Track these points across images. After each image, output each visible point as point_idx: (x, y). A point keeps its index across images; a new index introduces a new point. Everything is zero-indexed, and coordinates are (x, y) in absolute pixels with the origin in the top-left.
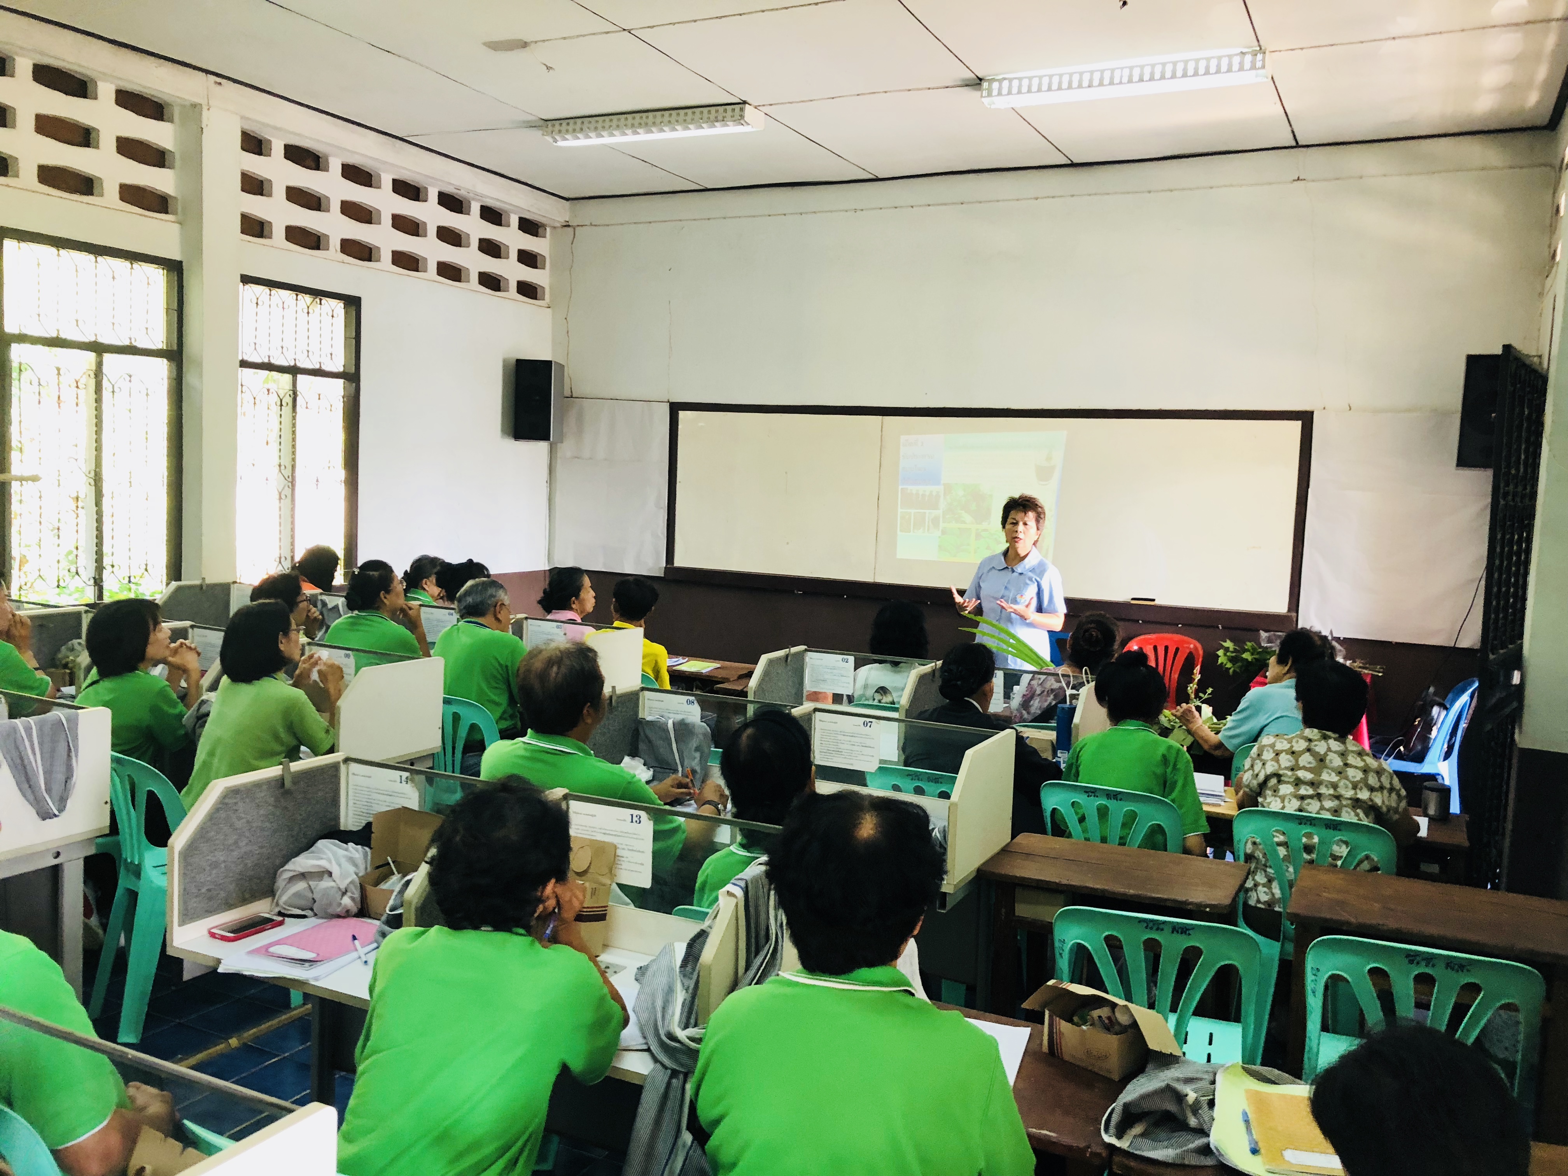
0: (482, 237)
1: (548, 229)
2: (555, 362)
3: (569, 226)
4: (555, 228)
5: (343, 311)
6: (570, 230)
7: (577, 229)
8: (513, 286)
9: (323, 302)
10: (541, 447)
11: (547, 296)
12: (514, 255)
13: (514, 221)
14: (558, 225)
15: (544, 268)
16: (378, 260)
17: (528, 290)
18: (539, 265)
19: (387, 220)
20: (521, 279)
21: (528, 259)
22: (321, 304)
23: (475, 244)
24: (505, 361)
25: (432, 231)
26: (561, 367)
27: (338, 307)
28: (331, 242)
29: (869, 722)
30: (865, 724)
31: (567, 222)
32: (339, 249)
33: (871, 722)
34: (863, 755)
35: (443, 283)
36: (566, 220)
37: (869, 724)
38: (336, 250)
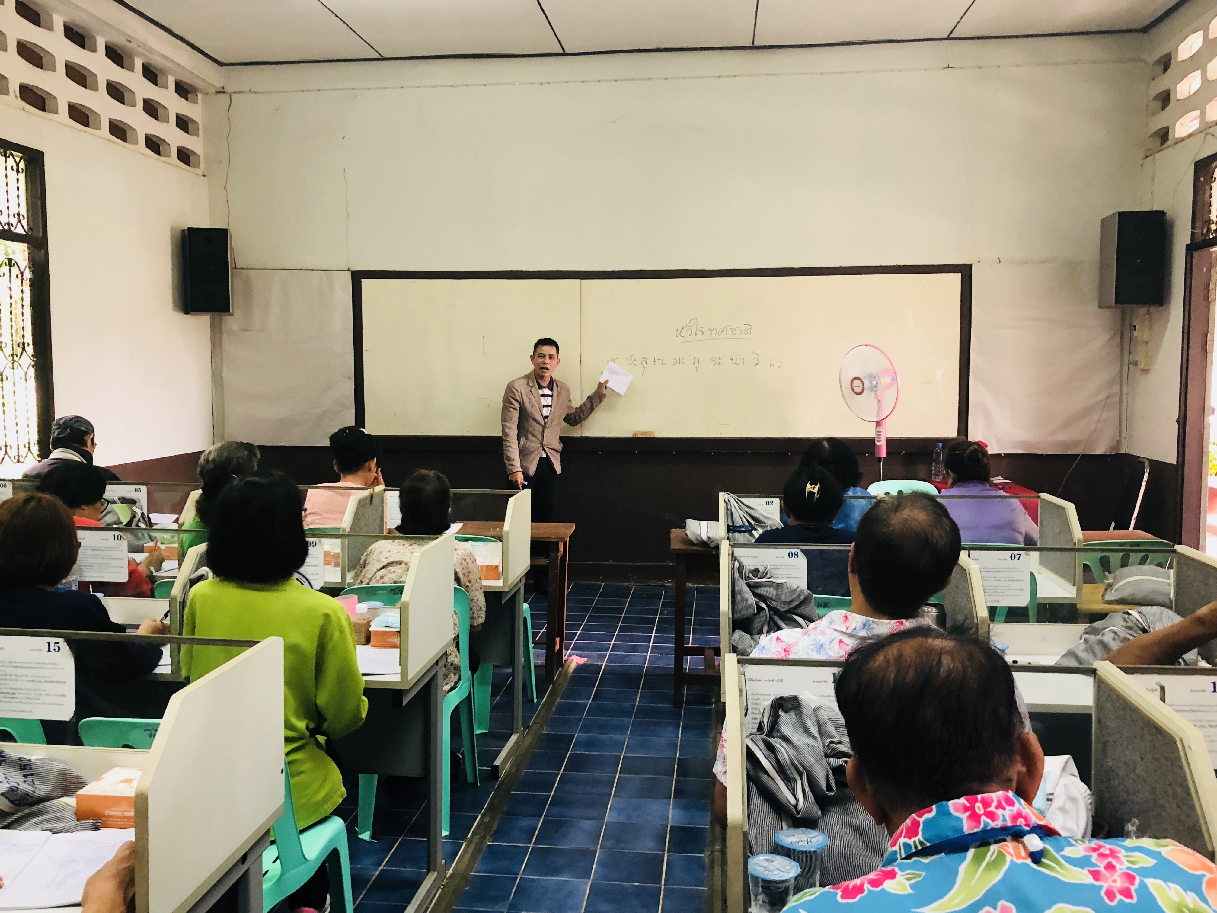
0: (145, 97)
1: (199, 95)
2: (230, 231)
3: (224, 92)
4: (207, 94)
5: (24, 167)
6: (226, 97)
7: (233, 96)
8: (173, 151)
9: (7, 154)
11: (202, 165)
12: (173, 119)
13: (171, 81)
14: (213, 91)
15: (198, 135)
16: (55, 111)
17: (185, 156)
18: (193, 132)
19: (61, 68)
20: (180, 145)
21: (183, 123)
22: (5, 156)
23: (139, 103)
24: (172, 229)
25: (102, 85)
26: (232, 237)
27: (22, 161)
28: (10, 86)
29: (1018, 554)
30: (1012, 557)
31: (223, 88)
32: (18, 95)
33: (1020, 554)
34: (1010, 589)
35: (114, 142)
36: (222, 85)
37: (1017, 557)
38: (16, 96)
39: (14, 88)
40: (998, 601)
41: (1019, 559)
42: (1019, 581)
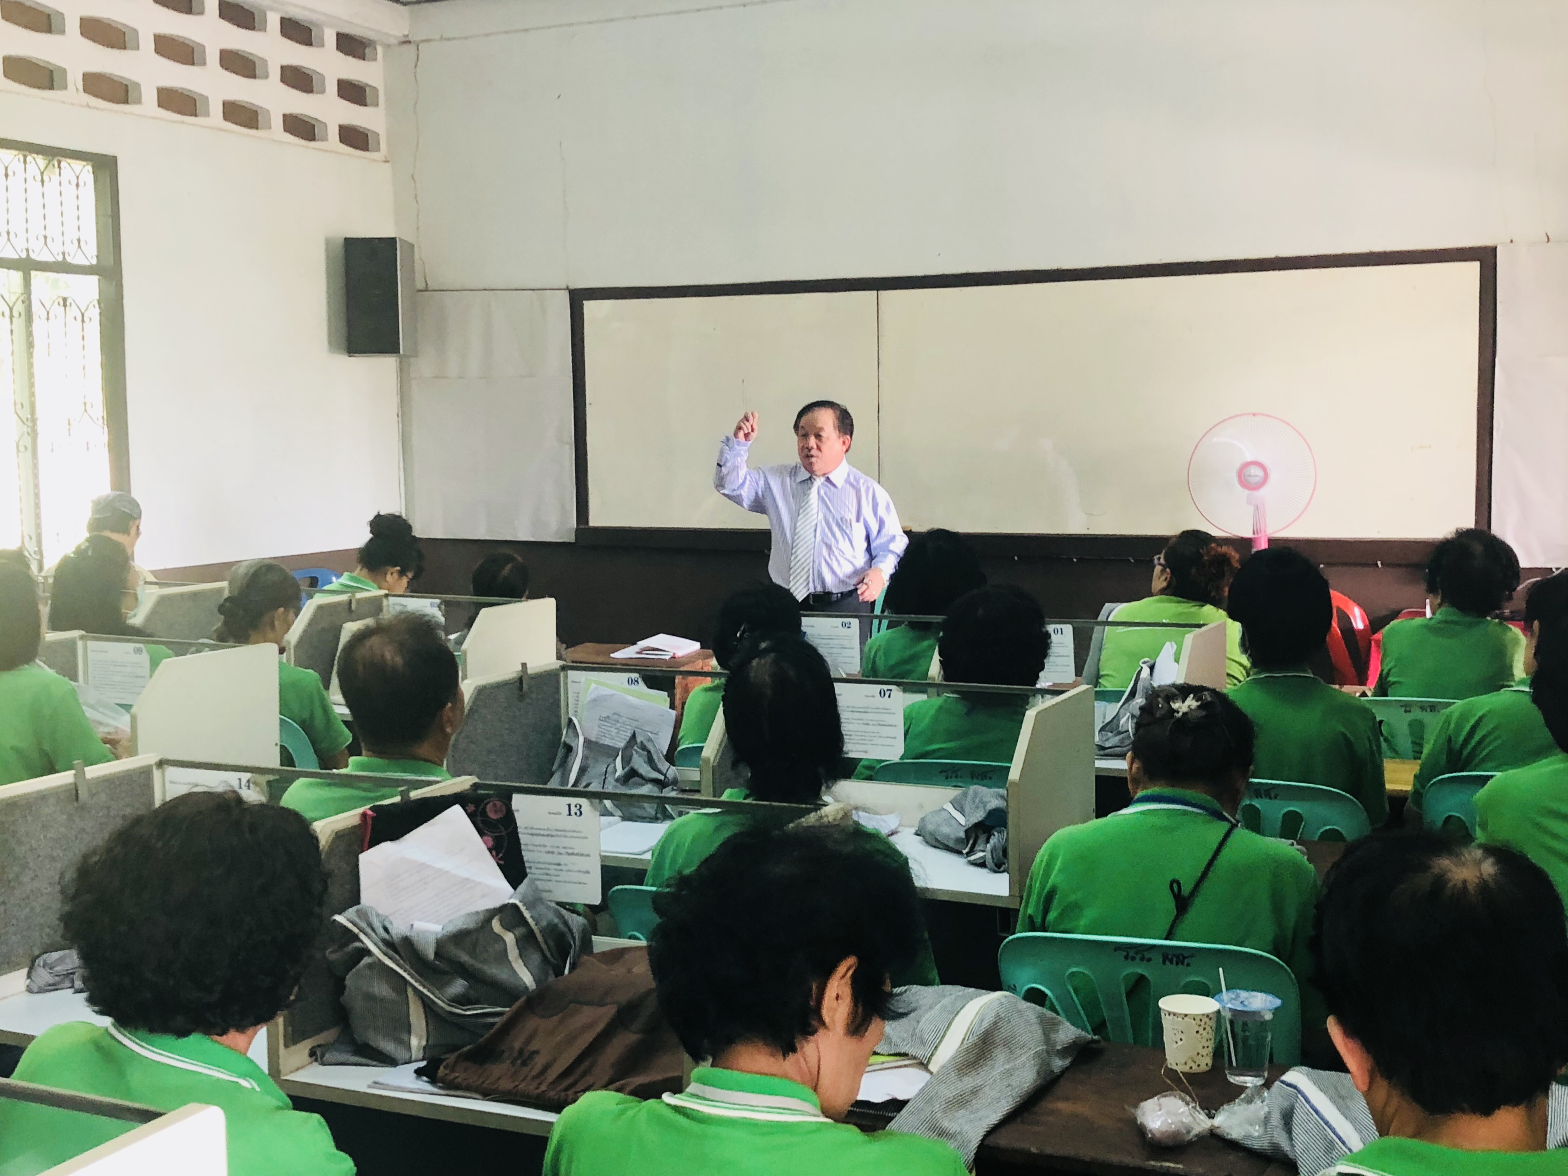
0: (285, 63)
1: (380, 49)
2: (401, 240)
3: (409, 42)
4: (389, 46)
5: (91, 176)
6: (412, 47)
7: (421, 46)
8: (333, 133)
9: (63, 164)
10: (387, 364)
11: (383, 145)
12: (332, 88)
13: (330, 38)
14: (393, 41)
15: (377, 105)
16: (139, 101)
17: (354, 138)
18: (368, 101)
19: (147, 44)
20: (345, 121)
21: (353, 92)
22: (59, 167)
23: (275, 74)
24: (328, 242)
25: (213, 57)
26: (412, 246)
27: (86, 171)
28: (70, 78)
29: (888, 690)
30: (882, 694)
31: (407, 36)
32: (81, 88)
33: (891, 690)
34: (880, 737)
35: (233, 132)
36: (406, 33)
37: (887, 694)
38: (77, 89)
39: (75, 79)
40: (866, 752)
41: (889, 696)
42: (892, 726)
